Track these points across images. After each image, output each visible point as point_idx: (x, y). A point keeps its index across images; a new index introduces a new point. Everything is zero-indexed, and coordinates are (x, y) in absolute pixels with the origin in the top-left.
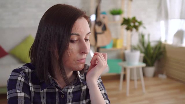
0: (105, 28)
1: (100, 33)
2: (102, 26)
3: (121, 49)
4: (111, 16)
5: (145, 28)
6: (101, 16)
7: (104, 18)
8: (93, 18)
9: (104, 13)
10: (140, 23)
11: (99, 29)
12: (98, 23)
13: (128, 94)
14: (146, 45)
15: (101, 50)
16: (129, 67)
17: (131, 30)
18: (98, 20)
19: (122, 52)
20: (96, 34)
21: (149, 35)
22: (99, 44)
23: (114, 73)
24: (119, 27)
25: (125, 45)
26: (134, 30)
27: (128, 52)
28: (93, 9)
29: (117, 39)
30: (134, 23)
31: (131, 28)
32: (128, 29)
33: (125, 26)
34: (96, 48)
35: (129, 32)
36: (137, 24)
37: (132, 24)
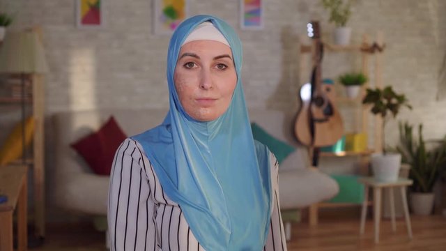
0: (330, 112)
1: (321, 121)
2: (325, 106)
3: (364, 155)
4: (342, 88)
5: (410, 107)
6: (323, 88)
7: (328, 90)
8: (306, 93)
9: (328, 81)
10: (401, 99)
11: (318, 112)
12: (316, 99)
13: (377, 240)
14: (415, 149)
15: (322, 154)
17: (384, 115)
18: (316, 94)
19: (367, 160)
20: (312, 123)
21: (421, 127)
22: (319, 142)
25: (371, 147)
26: (389, 112)
28: (306, 73)
29: (354, 134)
30: (389, 99)
31: (381, 109)
32: (375, 111)
33: (371, 106)
34: (312, 150)
35: (379, 116)
36: (394, 101)
37: (385, 101)
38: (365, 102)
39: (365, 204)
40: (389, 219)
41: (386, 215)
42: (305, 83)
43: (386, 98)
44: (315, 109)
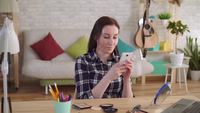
1: (148, 36)
2: (150, 29)
3: (169, 52)
4: (159, 20)
5: (189, 31)
6: (149, 20)
7: (152, 21)
8: (141, 22)
9: (152, 17)
10: (185, 27)
11: (147, 32)
12: (146, 26)
14: (193, 50)
15: (148, 52)
16: (174, 68)
17: (177, 34)
20: (143, 37)
21: (196, 39)
25: (172, 48)
26: (179, 33)
28: (142, 14)
30: (180, 27)
32: (173, 32)
33: (171, 30)
34: (143, 49)
35: (175, 35)
36: (182, 28)
37: (178, 28)
38: (168, 28)
39: (167, 75)
42: (141, 18)
43: (178, 26)
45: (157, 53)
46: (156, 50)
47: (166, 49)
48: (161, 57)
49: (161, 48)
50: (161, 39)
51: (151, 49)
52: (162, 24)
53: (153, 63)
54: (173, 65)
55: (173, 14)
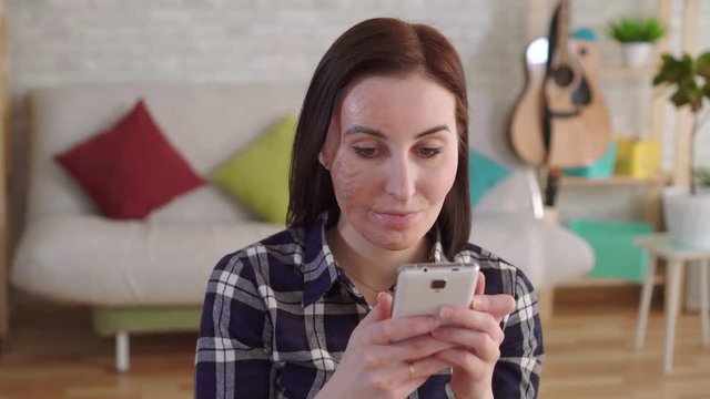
0: (585, 96)
1: (565, 116)
2: (575, 86)
3: (650, 184)
4: (614, 47)
6: (573, 46)
7: (583, 52)
8: (538, 53)
9: (584, 34)
11: (561, 99)
12: (559, 72)
13: (669, 368)
15: (564, 182)
16: (677, 257)
17: (696, 107)
18: (557, 61)
19: (653, 194)
20: (546, 119)
22: (561, 157)
23: (614, 278)
24: (647, 90)
25: (667, 166)
26: (707, 103)
27: (676, 193)
28: (541, 18)
29: (635, 141)
30: (707, 77)
31: (692, 96)
32: (679, 100)
33: (670, 89)
34: (544, 173)
35: (686, 110)
37: (700, 82)
38: (657, 81)
39: (649, 282)
40: (696, 313)
41: (692, 304)
42: (536, 38)
43: (701, 73)
44: (553, 90)
45: (602, 189)
46: (599, 172)
47: (640, 171)
48: (620, 202)
49: (622, 166)
50: (620, 127)
51: (578, 172)
52: (625, 64)
53: (585, 229)
54: (676, 244)
55: (675, 22)
